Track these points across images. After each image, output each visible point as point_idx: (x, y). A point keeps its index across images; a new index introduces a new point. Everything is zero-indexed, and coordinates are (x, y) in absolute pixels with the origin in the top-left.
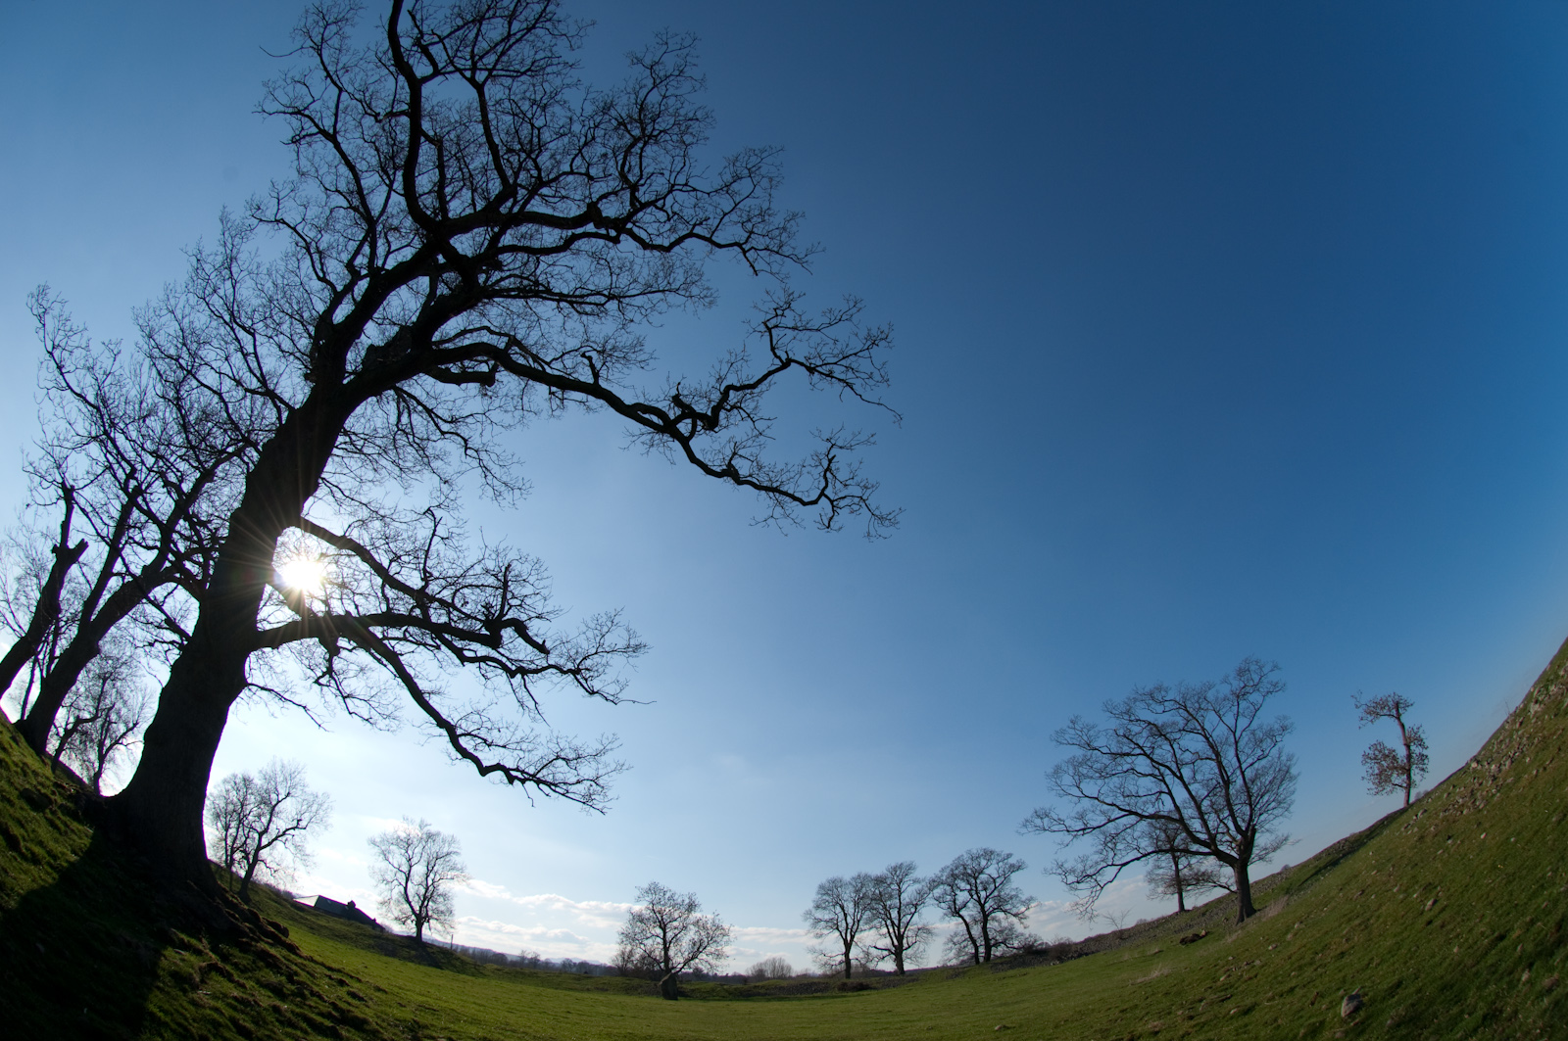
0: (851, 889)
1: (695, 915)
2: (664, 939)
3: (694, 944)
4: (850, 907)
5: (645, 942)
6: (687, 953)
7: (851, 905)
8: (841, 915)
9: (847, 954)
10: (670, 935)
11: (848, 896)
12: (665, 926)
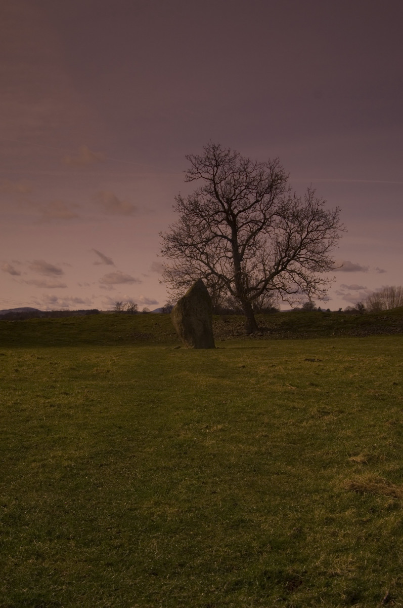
1: (282, 198)
2: (234, 241)
3: (280, 245)
6: (270, 263)
10: (243, 233)
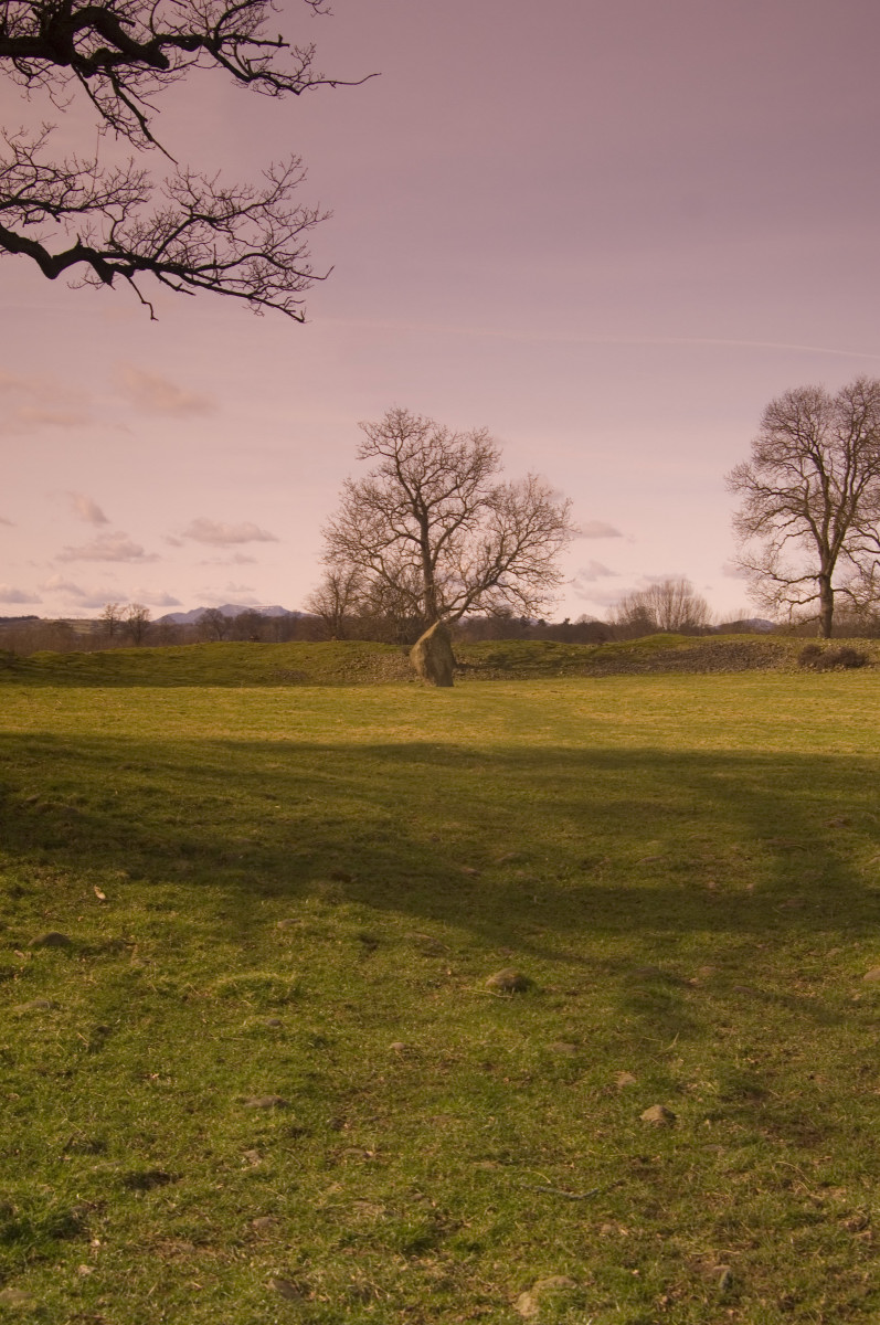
0: (840, 418)
1: (491, 481)
3: (489, 550)
4: (836, 461)
5: (384, 552)
6: (472, 572)
7: (840, 457)
8: (815, 481)
9: (824, 578)
11: (832, 434)
12: (425, 509)
